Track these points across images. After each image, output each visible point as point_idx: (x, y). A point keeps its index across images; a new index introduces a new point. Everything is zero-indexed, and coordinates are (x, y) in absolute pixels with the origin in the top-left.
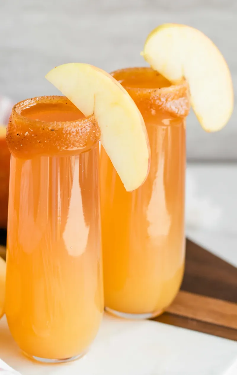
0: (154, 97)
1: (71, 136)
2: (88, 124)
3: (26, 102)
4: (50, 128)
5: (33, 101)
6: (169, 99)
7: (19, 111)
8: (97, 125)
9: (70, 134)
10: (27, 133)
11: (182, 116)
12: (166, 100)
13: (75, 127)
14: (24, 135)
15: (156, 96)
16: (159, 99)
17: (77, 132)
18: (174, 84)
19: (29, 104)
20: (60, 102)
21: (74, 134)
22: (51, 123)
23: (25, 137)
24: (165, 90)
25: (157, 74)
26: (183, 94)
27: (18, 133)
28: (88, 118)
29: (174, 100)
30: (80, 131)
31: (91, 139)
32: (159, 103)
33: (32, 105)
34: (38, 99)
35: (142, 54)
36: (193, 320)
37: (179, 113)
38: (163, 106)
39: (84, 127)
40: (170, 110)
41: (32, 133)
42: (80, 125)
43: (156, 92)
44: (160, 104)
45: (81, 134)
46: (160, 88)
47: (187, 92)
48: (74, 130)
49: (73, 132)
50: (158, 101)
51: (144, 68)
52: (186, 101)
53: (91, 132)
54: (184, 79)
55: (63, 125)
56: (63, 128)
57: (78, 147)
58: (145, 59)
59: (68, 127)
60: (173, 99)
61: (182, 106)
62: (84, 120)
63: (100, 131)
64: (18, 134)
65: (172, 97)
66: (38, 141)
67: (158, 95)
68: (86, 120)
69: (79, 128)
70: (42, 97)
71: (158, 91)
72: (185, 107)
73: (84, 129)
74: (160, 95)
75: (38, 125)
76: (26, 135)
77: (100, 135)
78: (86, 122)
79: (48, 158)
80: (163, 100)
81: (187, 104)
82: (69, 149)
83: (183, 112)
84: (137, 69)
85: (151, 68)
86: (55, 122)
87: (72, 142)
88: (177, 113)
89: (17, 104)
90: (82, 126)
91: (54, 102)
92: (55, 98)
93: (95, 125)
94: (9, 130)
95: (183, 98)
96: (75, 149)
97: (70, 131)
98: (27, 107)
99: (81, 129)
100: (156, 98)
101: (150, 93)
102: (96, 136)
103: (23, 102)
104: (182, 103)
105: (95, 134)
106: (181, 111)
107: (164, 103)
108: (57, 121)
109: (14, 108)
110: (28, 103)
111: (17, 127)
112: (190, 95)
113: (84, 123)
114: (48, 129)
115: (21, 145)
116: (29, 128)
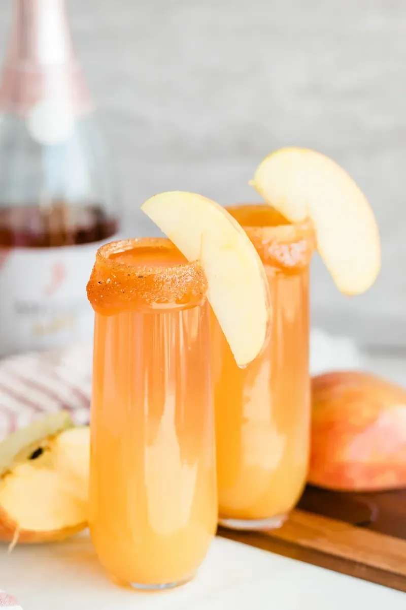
1: (165, 286)
2: (189, 271)
3: (119, 243)
4: (137, 274)
5: (129, 243)
7: (106, 253)
8: (202, 274)
9: (163, 283)
10: (109, 280)
13: (170, 274)
14: (105, 282)
17: (174, 281)
19: (124, 247)
21: (169, 283)
22: (139, 267)
23: (107, 286)
27: (100, 280)
28: (191, 263)
30: (178, 280)
31: (194, 292)
33: (128, 248)
34: (137, 240)
35: (251, 183)
36: (362, 565)
41: (115, 280)
42: (178, 272)
45: (178, 284)
48: (169, 278)
49: (167, 281)
53: (192, 282)
54: (308, 219)
55: (155, 270)
56: (153, 275)
59: (161, 273)
62: (184, 266)
63: (206, 282)
64: (99, 283)
66: (122, 291)
68: (188, 266)
69: (177, 276)
70: (143, 239)
73: (183, 278)
75: (123, 270)
76: (107, 282)
77: (206, 288)
78: (187, 269)
86: (145, 266)
90: (180, 273)
93: (199, 274)
97: (163, 279)
99: (179, 278)
102: (200, 289)
105: (199, 285)
111: (100, 273)
113: (183, 269)
114: (135, 275)
115: (102, 296)
116: (112, 274)
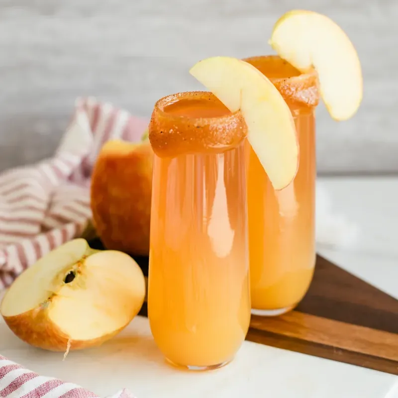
0: (284, 87)
1: (218, 133)
2: (235, 120)
3: (168, 98)
4: (196, 125)
5: (175, 98)
6: (299, 89)
7: (161, 108)
8: (244, 121)
9: (217, 131)
10: (172, 130)
11: (312, 105)
12: (296, 90)
13: (221, 123)
14: (168, 132)
15: (285, 85)
16: (290, 89)
17: (224, 129)
18: (304, 73)
19: (172, 101)
20: (203, 98)
21: (221, 131)
22: (197, 119)
23: (170, 135)
24: (295, 80)
25: (285, 62)
26: (312, 83)
27: (162, 130)
28: (235, 113)
29: (304, 90)
30: (227, 128)
31: (239, 135)
32: (288, 93)
33: (174, 102)
34: (180, 94)
35: (270, 42)
37: (309, 103)
38: (293, 96)
39: (232, 123)
40: (300, 100)
41: (177, 130)
42: (227, 121)
43: (286, 82)
44: (290, 93)
45: (227, 131)
46: (289, 78)
47: (316, 81)
48: (220, 126)
49: (219, 129)
50: (288, 91)
51: (271, 57)
52: (316, 90)
53: (238, 128)
54: (313, 67)
55: (209, 122)
56: (209, 125)
57: (225, 144)
58: (273, 47)
59: (214, 123)
60: (303, 88)
61: (312, 96)
62: (230, 116)
63: (246, 128)
64: (162, 132)
65: (302, 86)
66: (183, 139)
67: (288, 85)
68: (233, 116)
69: (226, 125)
70: (184, 93)
71: (288, 80)
72: (315, 96)
73: (231, 125)
74: (289, 85)
75: (183, 122)
76: (170, 132)
77: (247, 131)
78: (233, 118)
79: (193, 156)
80: (293, 89)
81: (317, 93)
82: (216, 146)
83: (313, 102)
84: (263, 57)
85: (278, 57)
86: (201, 119)
87: (219, 139)
88: (308, 103)
89: (160, 101)
90: (228, 122)
91: (198, 97)
92: (197, 94)
93: (242, 122)
94: (152, 128)
95: (312, 87)
96: (221, 146)
97: (216, 127)
98: (169, 104)
99: (229, 125)
100: (286, 88)
101: (279, 83)
102: (243, 133)
103: (165, 98)
104: (312, 93)
105: (242, 130)
106: (311, 101)
107: (294, 93)
108: (203, 117)
109: (157, 105)
110: (170, 100)
111: (161, 124)
112: (319, 84)
113: (231, 119)
114: (194, 126)
115: (166, 143)
116: (174, 126)
